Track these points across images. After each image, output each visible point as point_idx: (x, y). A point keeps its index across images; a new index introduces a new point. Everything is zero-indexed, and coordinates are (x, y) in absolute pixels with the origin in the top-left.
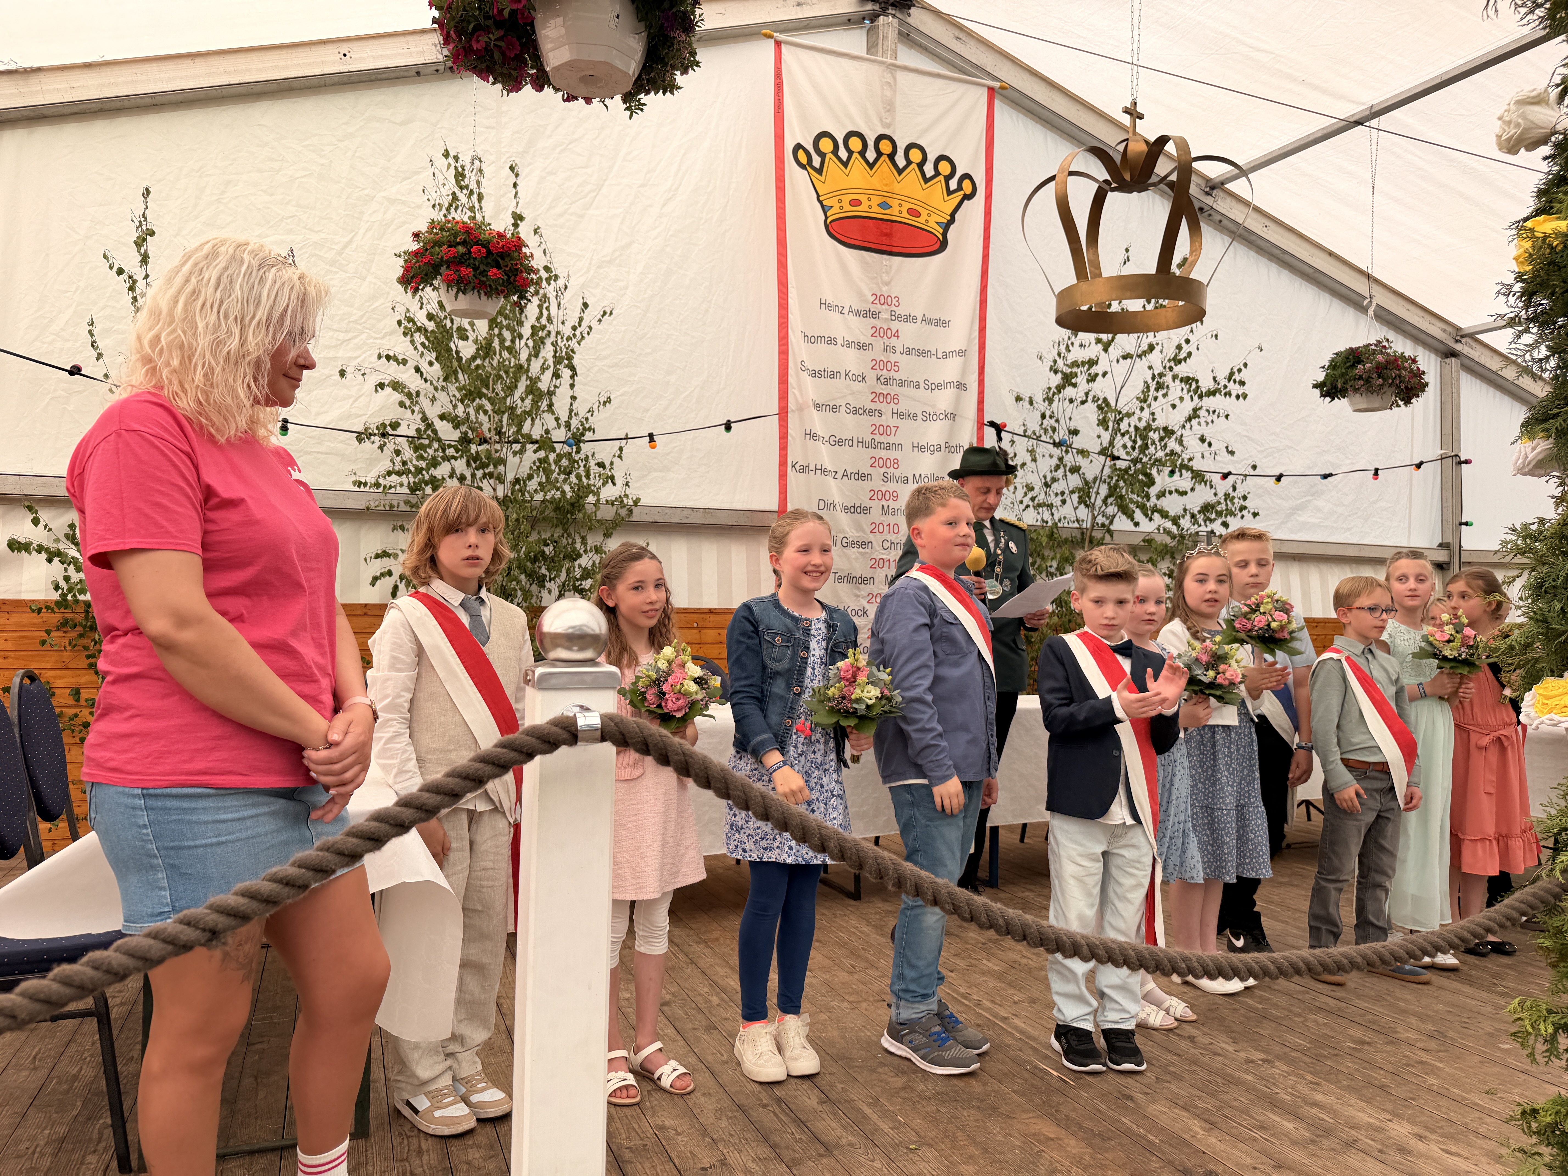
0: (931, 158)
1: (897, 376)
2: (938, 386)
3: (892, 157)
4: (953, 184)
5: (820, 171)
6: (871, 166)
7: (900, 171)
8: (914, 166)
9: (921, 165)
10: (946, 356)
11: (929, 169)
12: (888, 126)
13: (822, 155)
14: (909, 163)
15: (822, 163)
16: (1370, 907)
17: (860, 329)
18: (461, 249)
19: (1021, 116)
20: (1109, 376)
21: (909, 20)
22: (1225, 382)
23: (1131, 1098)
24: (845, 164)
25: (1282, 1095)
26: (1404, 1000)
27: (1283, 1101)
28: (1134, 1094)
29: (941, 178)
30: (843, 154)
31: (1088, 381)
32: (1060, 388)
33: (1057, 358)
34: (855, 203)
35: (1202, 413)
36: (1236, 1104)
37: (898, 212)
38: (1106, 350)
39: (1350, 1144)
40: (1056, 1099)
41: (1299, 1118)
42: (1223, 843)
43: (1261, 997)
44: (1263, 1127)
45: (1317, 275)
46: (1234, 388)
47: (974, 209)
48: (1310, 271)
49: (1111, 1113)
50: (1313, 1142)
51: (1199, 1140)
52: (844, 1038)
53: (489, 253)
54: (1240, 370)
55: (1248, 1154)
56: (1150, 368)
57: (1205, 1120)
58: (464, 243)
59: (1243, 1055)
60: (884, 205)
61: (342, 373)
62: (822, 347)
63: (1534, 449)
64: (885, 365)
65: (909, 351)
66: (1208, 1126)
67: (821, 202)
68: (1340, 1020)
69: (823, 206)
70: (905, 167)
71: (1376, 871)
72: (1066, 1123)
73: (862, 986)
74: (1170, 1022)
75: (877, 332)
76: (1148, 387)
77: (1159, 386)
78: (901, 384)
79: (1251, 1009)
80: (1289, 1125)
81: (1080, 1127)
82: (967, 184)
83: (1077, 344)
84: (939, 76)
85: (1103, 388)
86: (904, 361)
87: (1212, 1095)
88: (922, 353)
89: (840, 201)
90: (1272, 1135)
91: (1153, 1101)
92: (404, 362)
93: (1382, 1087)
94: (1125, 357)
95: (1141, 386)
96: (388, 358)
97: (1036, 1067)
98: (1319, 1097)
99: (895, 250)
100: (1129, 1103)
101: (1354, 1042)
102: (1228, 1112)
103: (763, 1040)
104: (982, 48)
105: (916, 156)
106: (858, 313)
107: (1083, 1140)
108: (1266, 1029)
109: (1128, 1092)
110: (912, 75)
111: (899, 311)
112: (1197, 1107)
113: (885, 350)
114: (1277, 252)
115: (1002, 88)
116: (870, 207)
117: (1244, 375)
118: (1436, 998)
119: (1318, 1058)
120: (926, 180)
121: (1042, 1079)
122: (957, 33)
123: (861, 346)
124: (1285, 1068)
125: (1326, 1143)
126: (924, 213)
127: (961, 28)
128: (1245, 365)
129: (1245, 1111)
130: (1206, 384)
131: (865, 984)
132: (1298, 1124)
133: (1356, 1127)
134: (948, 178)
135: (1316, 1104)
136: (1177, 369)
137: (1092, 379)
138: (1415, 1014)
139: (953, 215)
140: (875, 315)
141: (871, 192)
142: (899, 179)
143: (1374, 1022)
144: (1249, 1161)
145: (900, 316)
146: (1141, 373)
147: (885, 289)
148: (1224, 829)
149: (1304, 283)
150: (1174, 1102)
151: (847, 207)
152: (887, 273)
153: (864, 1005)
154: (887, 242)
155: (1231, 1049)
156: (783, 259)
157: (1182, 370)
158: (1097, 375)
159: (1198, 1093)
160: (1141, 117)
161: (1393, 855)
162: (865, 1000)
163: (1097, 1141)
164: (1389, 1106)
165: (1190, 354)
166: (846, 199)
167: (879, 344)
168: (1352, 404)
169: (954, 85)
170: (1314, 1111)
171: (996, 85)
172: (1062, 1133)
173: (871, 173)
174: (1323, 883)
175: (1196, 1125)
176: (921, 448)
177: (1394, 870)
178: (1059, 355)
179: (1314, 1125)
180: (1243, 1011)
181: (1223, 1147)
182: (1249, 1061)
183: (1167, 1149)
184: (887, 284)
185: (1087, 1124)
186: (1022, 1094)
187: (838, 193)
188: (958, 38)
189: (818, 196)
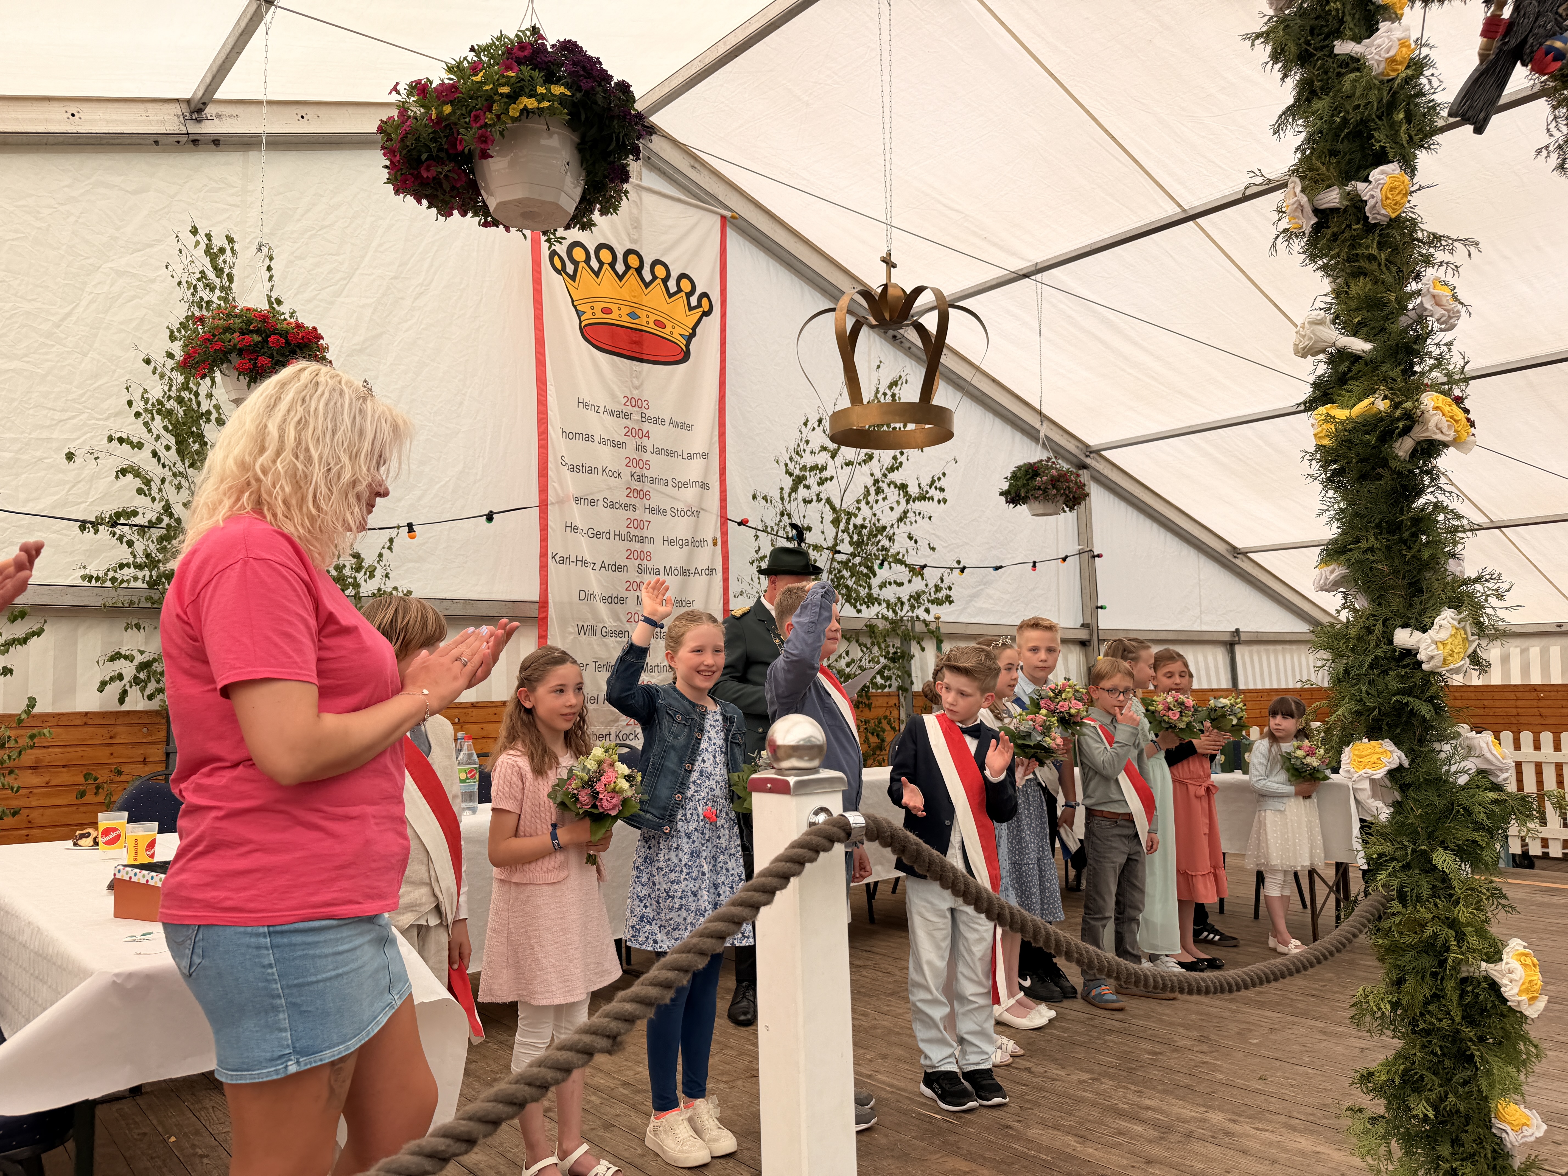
0: (674, 275)
1: (648, 474)
2: (685, 484)
3: (639, 270)
4: (694, 301)
5: (573, 277)
6: (621, 278)
7: (647, 285)
8: (659, 281)
9: (665, 281)
10: (690, 457)
11: (672, 285)
12: (635, 242)
13: (576, 263)
14: (655, 278)
15: (576, 271)
16: (1128, 938)
17: (615, 428)
18: (256, 338)
19: (747, 243)
20: (835, 480)
21: (650, 145)
22: (926, 488)
23: (1010, 1128)
24: (597, 274)
25: (1121, 1105)
26: (1167, 1015)
27: (1124, 1109)
28: (1010, 1123)
29: (683, 294)
30: (595, 264)
31: (819, 484)
32: (794, 489)
33: (788, 462)
34: (607, 311)
35: (910, 514)
36: (1091, 1118)
37: (646, 322)
38: (833, 457)
39: (1189, 1135)
40: (952, 1138)
41: (1142, 1121)
42: (1031, 894)
43: (1062, 1027)
44: (1121, 1133)
45: (984, 397)
46: (937, 495)
47: (712, 324)
48: (979, 394)
49: (1000, 1142)
50: (1162, 1138)
51: (1080, 1152)
52: (740, 1115)
53: (288, 343)
54: (939, 479)
55: (1122, 1157)
56: (872, 475)
57: (1077, 1136)
58: (258, 331)
59: (1074, 1077)
60: (633, 315)
61: (70, 456)
62: (580, 443)
63: (1332, 572)
64: (638, 463)
65: (658, 451)
66: (1081, 1140)
67: (575, 307)
68: (1130, 1038)
69: (577, 310)
70: (652, 282)
71: (1130, 907)
72: (969, 1157)
73: (728, 1067)
74: (1007, 1059)
75: (629, 432)
76: (868, 491)
77: (879, 491)
78: (652, 481)
79: (1060, 1039)
80: (1138, 1128)
81: (984, 1158)
82: (705, 301)
83: (808, 451)
84: (679, 200)
85: (831, 490)
86: (654, 459)
87: (1069, 1113)
88: (670, 453)
89: (592, 308)
90: (1131, 1138)
91: (1028, 1127)
92: (140, 446)
93: (1187, 1087)
94: (847, 464)
95: (862, 491)
96: (121, 440)
97: (919, 1114)
98: (1148, 1102)
99: (645, 357)
100: (1011, 1132)
101: (1149, 1054)
102: (1088, 1125)
103: (681, 1127)
104: (715, 179)
105: (660, 271)
106: (612, 413)
107: (993, 1168)
108: (1080, 1052)
109: (1004, 1122)
110: (655, 197)
111: (648, 413)
112: (1064, 1126)
113: (637, 449)
114: (953, 377)
115: (732, 217)
116: (620, 316)
117: (942, 483)
118: (1187, 1010)
119: (1130, 1071)
120: (670, 295)
121: (931, 1123)
122: (692, 162)
123: (616, 445)
124: (1111, 1083)
125: (1172, 1137)
126: (669, 325)
127: (696, 158)
128: (944, 474)
129: (1101, 1123)
130: (913, 490)
131: (728, 1064)
132: (1146, 1127)
133: (1185, 1121)
134: (689, 295)
135: (1148, 1108)
136: (892, 476)
137: (821, 482)
138: (1180, 1025)
139: (694, 329)
140: (627, 416)
141: (621, 302)
142: (646, 292)
143: (1155, 1036)
144: (1125, 1162)
145: (649, 418)
146: (863, 477)
147: (635, 392)
148: (1031, 881)
149: (974, 404)
150: (1044, 1123)
151: (599, 314)
152: (637, 377)
153: (739, 1082)
154: (636, 349)
155: (1063, 1074)
156: (541, 357)
157: (897, 477)
158: (826, 479)
159: (1059, 1114)
160: (894, 266)
161: (1142, 892)
162: (738, 1078)
163: (1003, 1167)
164: (1200, 1101)
165: (901, 463)
166: (599, 306)
167: (631, 443)
168: (1030, 510)
169: (692, 211)
170: (1150, 1113)
171: (728, 214)
172: (974, 1167)
173: (621, 284)
174: (1092, 922)
175: (1071, 1140)
176: (671, 542)
177: (1143, 905)
178: (791, 459)
179: (1156, 1125)
180: (1055, 1041)
181: (1101, 1154)
182: (1081, 1082)
183: (1061, 1164)
184: (637, 388)
185: (988, 1154)
186: (922, 1139)
187: (592, 300)
188: (693, 167)
189: (573, 301)
